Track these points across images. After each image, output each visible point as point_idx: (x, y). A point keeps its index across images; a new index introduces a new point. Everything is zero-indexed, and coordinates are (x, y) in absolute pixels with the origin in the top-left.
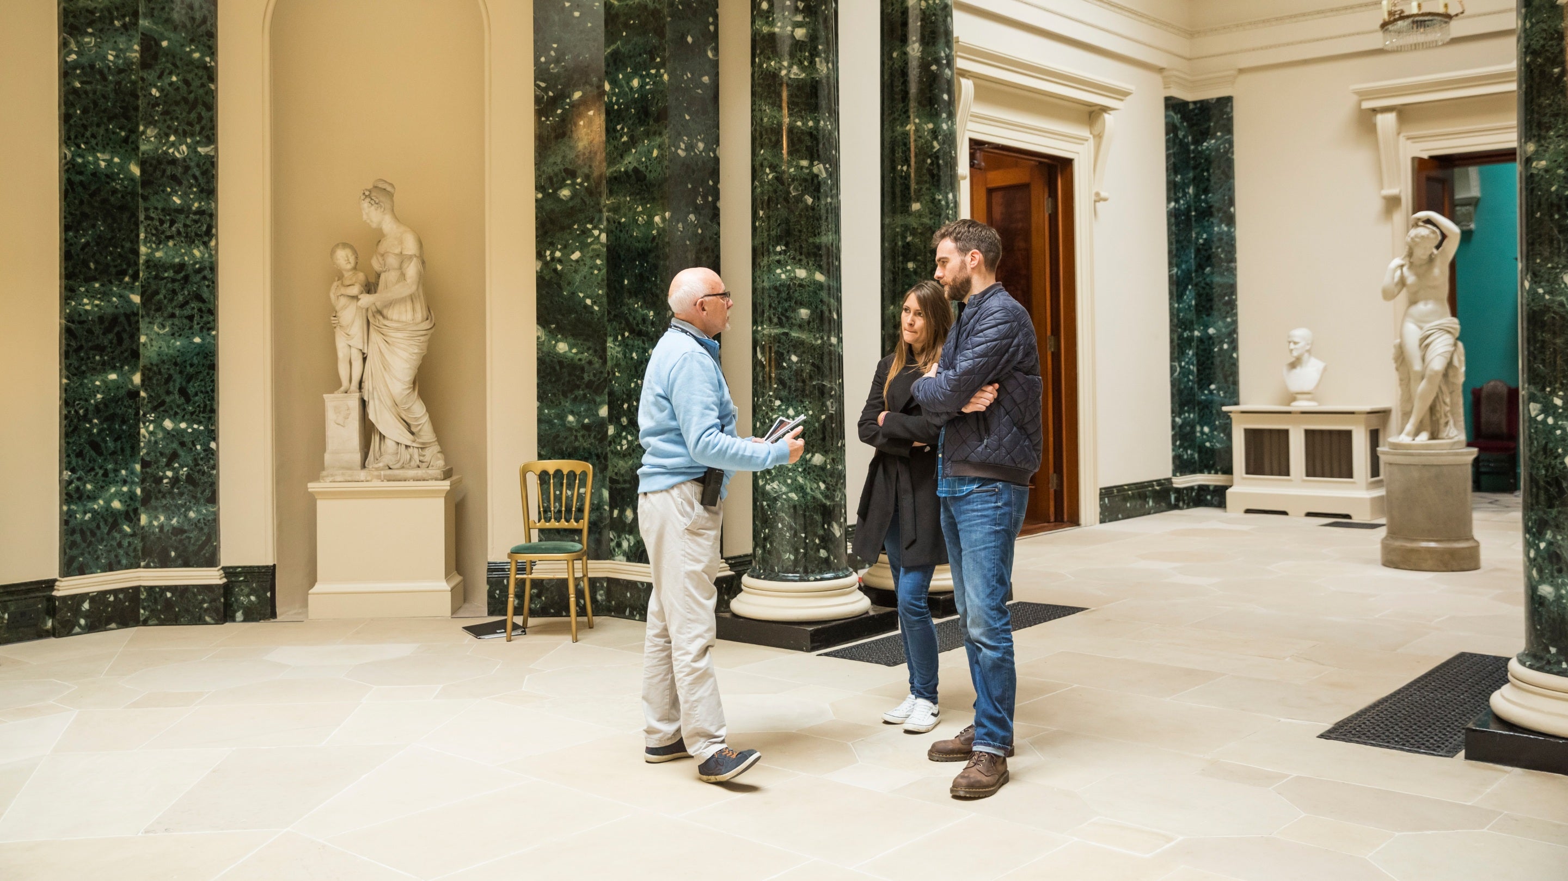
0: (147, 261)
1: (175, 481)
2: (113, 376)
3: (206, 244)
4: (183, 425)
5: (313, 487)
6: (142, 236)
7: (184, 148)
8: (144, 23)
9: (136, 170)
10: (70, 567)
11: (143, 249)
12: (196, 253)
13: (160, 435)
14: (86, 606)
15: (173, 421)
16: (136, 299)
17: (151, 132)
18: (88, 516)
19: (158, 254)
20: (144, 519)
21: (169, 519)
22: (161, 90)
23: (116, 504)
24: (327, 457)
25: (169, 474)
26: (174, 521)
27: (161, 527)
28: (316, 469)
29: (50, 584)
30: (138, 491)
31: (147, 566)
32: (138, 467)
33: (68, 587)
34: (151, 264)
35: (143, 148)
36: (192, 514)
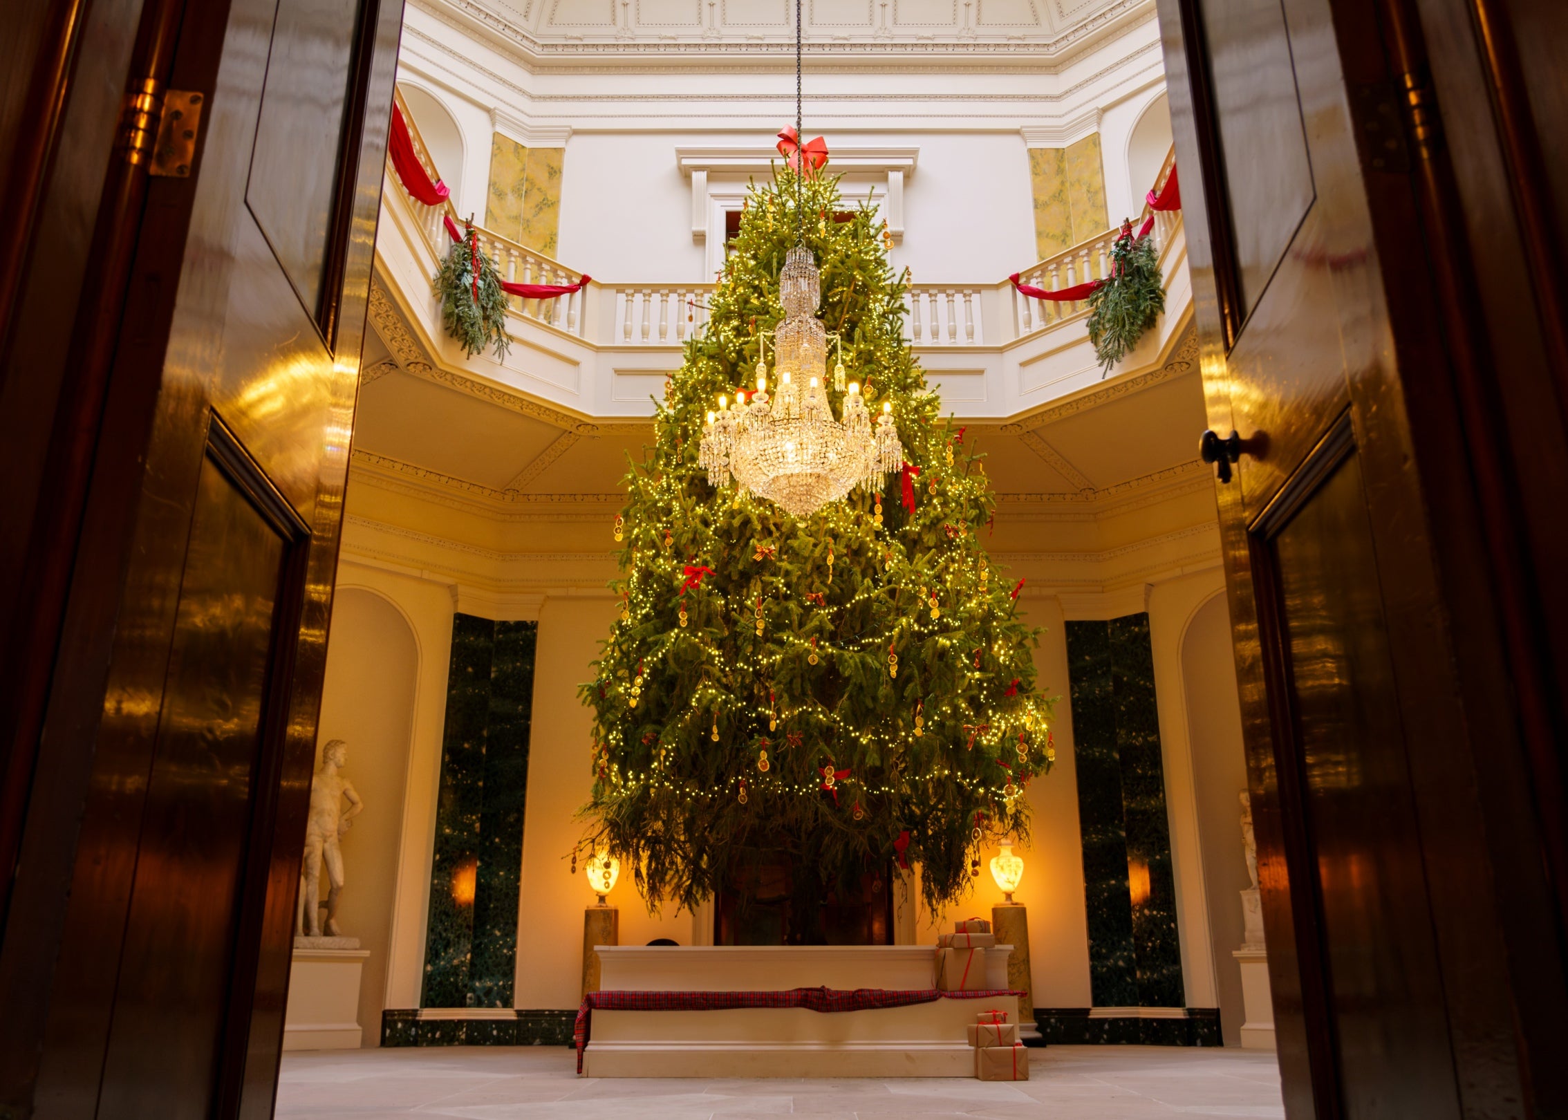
0: (1127, 810)
1: (1153, 948)
2: (1113, 882)
3: (1157, 796)
4: (1155, 913)
5: (1236, 954)
6: (1123, 795)
7: (1140, 739)
8: (1114, 669)
9: (1117, 756)
10: (1098, 1001)
11: (1124, 803)
12: (1152, 802)
13: (1143, 919)
14: (1106, 1026)
15: (1149, 910)
16: (1123, 834)
17: (1123, 732)
18: (1105, 969)
19: (1133, 805)
20: (1138, 974)
21: (1152, 974)
22: (1125, 706)
23: (1121, 963)
24: (1247, 934)
25: (1150, 944)
26: (1155, 976)
27: (1148, 979)
28: (1241, 941)
29: (1087, 1011)
30: (1134, 956)
31: (1143, 1006)
32: (1132, 940)
33: (1099, 1013)
34: (1130, 812)
35: (1120, 742)
36: (1165, 971)
